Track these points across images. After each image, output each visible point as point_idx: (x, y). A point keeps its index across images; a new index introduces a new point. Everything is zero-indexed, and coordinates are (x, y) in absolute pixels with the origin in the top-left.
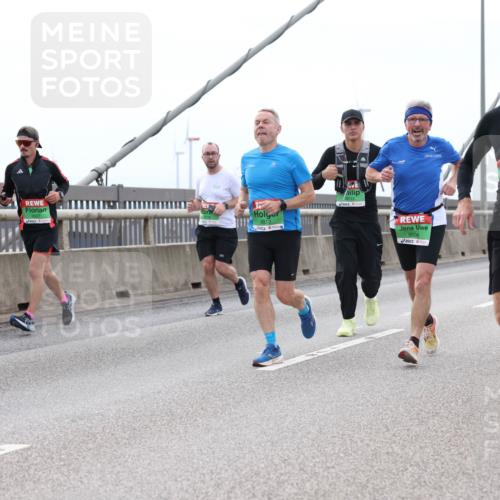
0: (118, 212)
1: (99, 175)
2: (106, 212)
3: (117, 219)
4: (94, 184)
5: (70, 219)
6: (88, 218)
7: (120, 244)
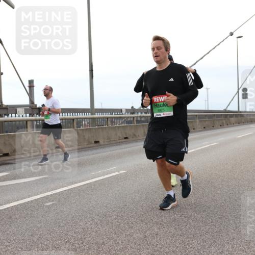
3: (147, 117)
5: (136, 117)
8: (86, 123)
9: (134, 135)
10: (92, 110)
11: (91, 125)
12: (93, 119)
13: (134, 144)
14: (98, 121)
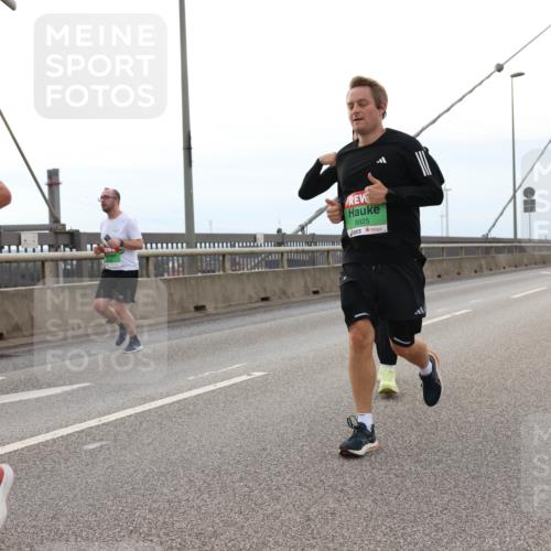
0: (313, 248)
1: (302, 228)
2: (307, 248)
3: (313, 252)
4: (300, 233)
5: (288, 252)
6: (297, 252)
7: (314, 264)
8: (176, 265)
9: (284, 293)
10: (190, 237)
11: (186, 270)
12: (193, 257)
13: (284, 312)
14: (202, 262)
